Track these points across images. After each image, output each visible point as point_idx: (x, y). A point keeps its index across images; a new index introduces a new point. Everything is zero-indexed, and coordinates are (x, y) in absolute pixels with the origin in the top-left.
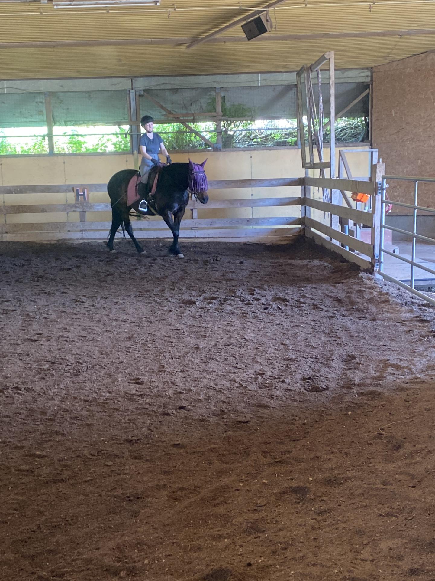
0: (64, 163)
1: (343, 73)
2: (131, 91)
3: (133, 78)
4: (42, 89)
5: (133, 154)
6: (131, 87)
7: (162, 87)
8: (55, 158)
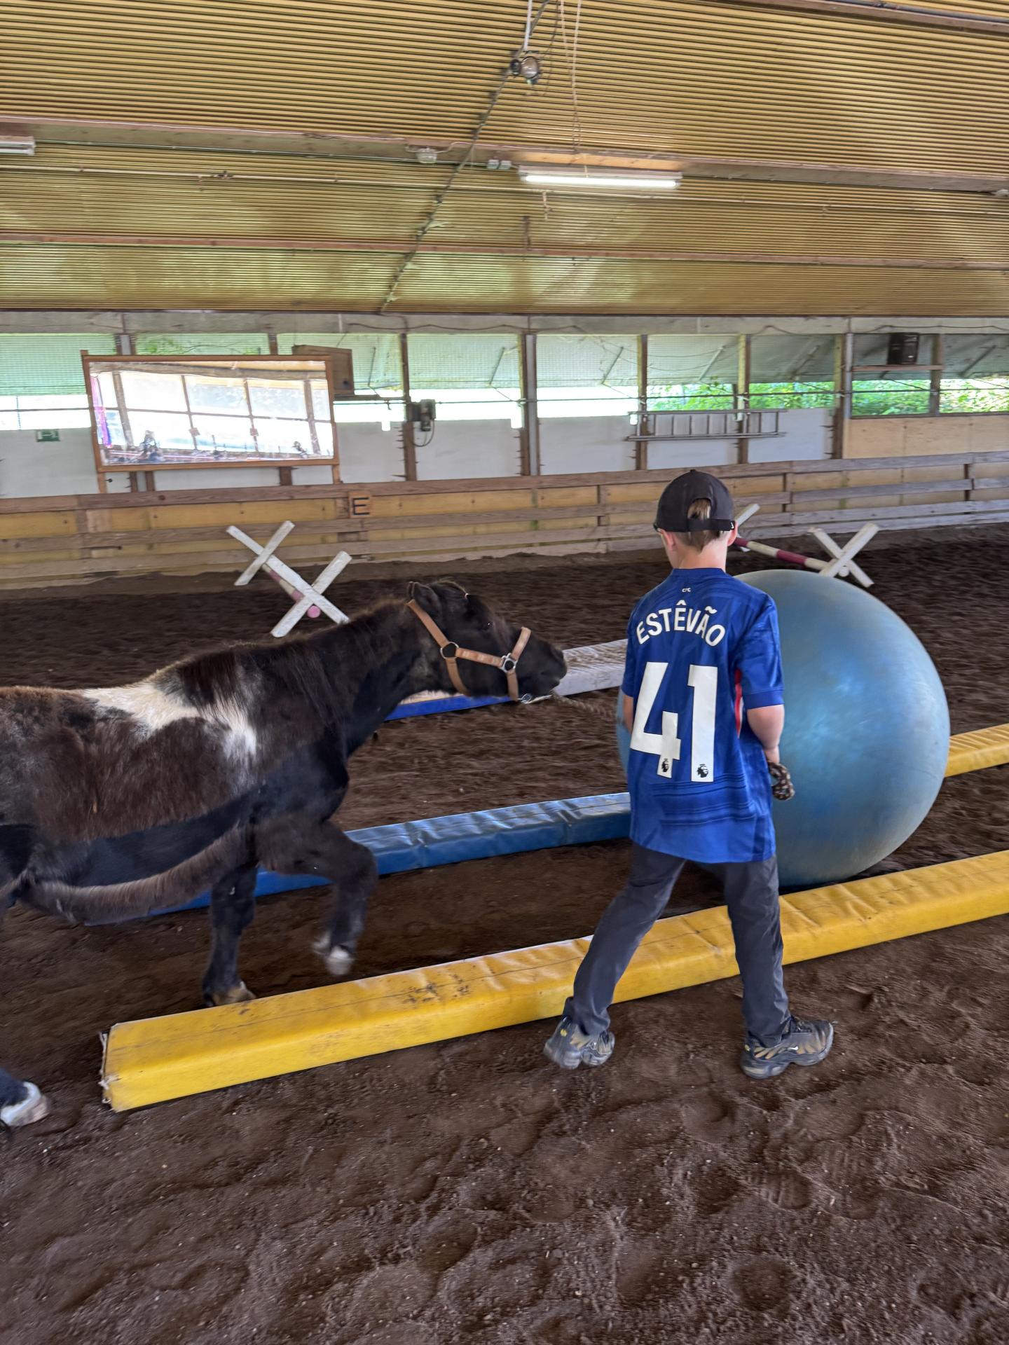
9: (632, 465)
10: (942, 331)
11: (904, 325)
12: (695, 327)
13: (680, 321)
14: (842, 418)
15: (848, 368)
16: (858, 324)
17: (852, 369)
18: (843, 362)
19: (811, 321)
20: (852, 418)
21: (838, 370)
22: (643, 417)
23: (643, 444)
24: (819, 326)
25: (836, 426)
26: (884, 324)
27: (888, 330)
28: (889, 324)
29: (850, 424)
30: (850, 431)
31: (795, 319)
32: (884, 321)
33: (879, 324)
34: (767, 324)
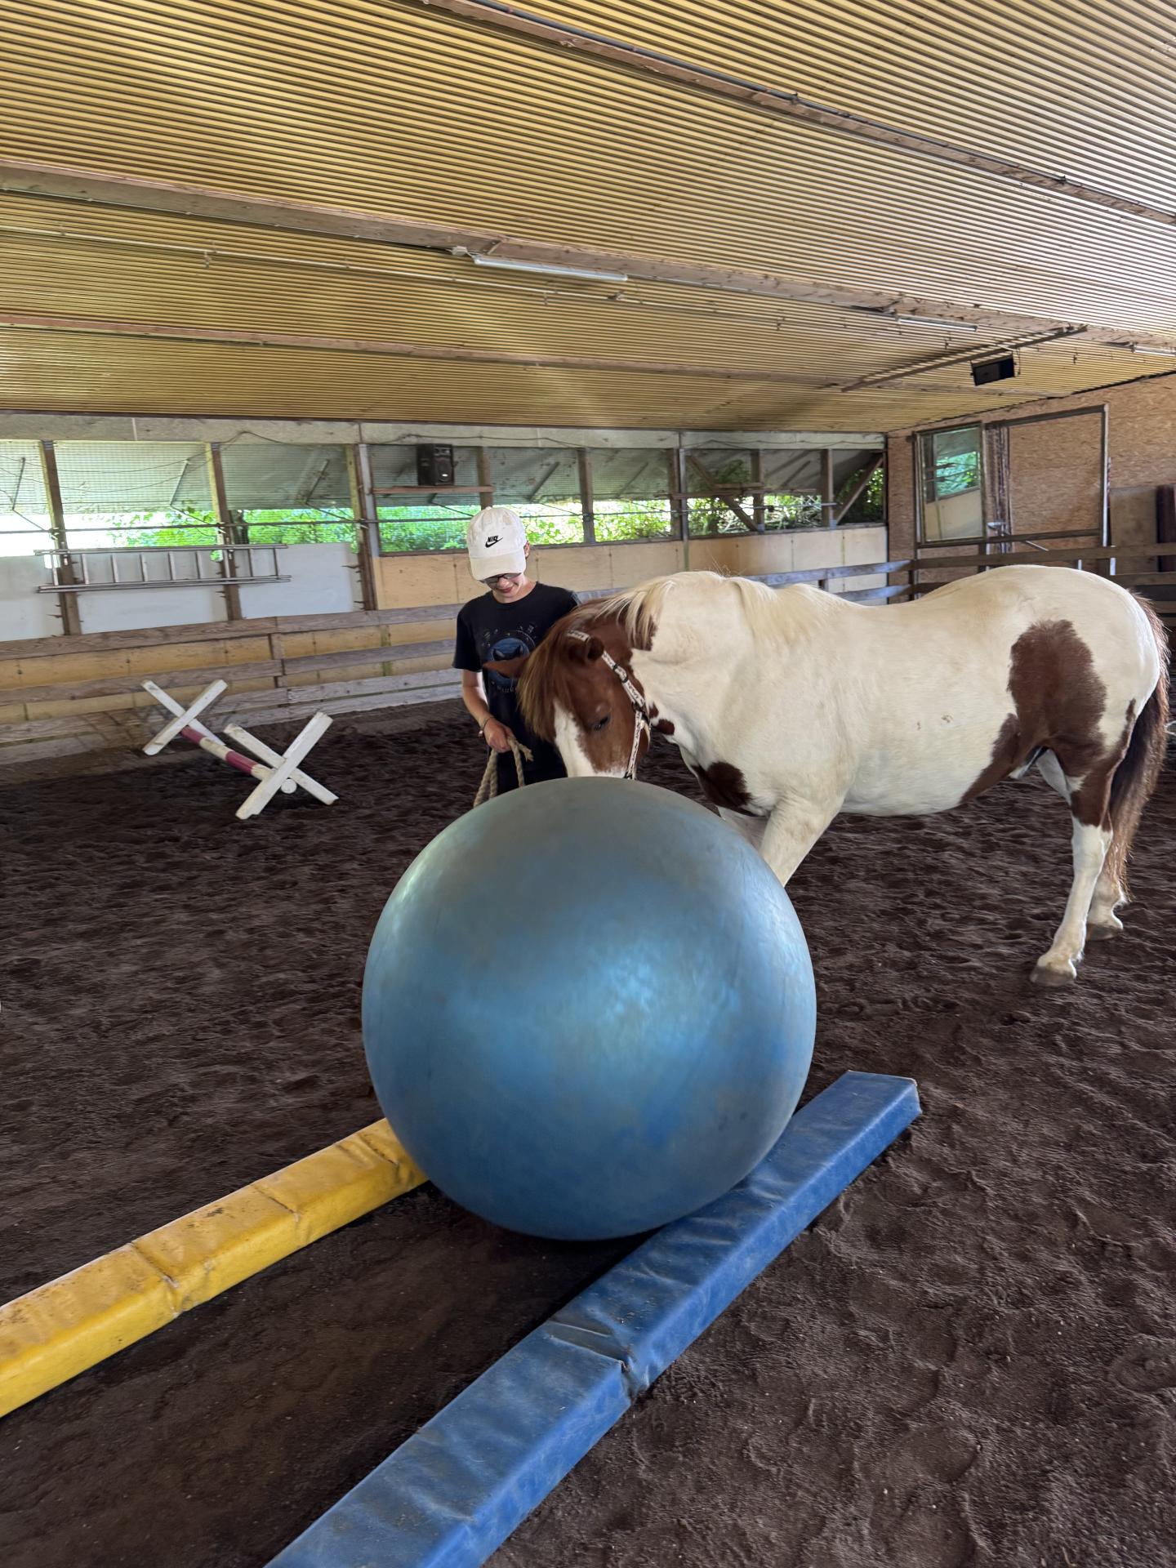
0: (610, 555)
1: (864, 437)
2: (681, 450)
3: (680, 430)
4: (583, 443)
5: (682, 539)
6: (678, 445)
7: (710, 446)
8: (600, 549)
9: (57, 628)
10: (485, 443)
11: (434, 434)
12: (131, 430)
13: (102, 423)
14: (369, 556)
15: (366, 490)
16: (373, 432)
17: (372, 492)
18: (359, 482)
19: (305, 427)
20: (382, 555)
21: (354, 492)
22: (62, 557)
23: (68, 598)
24: (317, 433)
25: (363, 566)
26: (407, 433)
27: (414, 440)
28: (414, 433)
29: (381, 563)
30: (382, 572)
31: (281, 423)
32: (406, 428)
33: (400, 433)
34: (240, 429)
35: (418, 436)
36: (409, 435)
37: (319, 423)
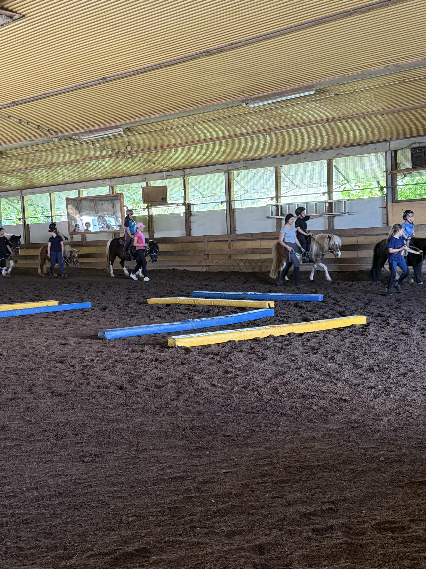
13: (292, 158)
14: (387, 203)
15: (388, 173)
16: (395, 144)
17: (391, 173)
19: (365, 147)
20: (394, 202)
24: (369, 149)
25: (387, 208)
26: (413, 142)
27: (417, 145)
28: (418, 142)
29: (392, 206)
30: (392, 210)
31: (354, 147)
32: (413, 140)
33: (410, 143)
34: (338, 153)
35: (419, 143)
36: (415, 143)
37: (371, 145)
